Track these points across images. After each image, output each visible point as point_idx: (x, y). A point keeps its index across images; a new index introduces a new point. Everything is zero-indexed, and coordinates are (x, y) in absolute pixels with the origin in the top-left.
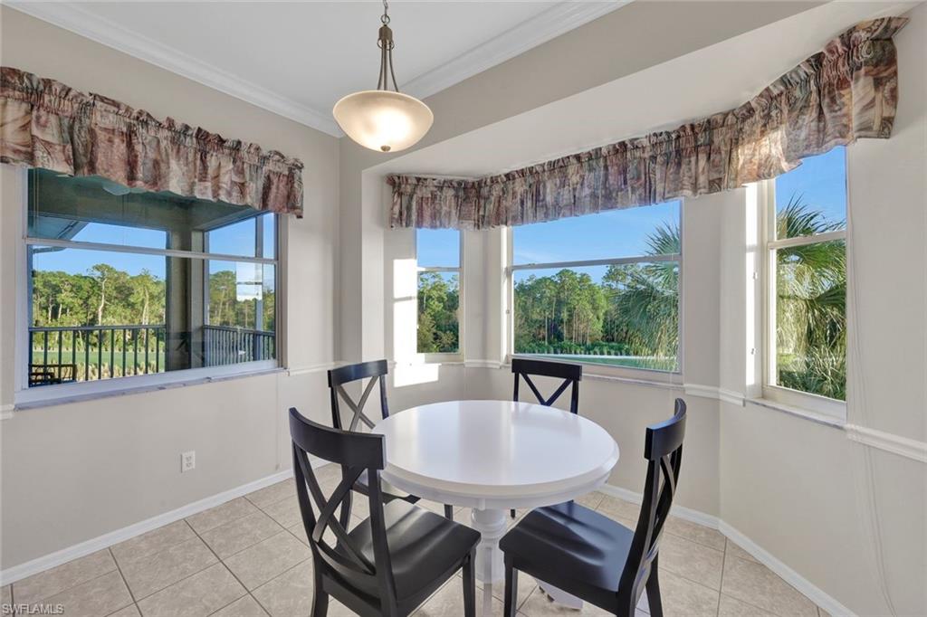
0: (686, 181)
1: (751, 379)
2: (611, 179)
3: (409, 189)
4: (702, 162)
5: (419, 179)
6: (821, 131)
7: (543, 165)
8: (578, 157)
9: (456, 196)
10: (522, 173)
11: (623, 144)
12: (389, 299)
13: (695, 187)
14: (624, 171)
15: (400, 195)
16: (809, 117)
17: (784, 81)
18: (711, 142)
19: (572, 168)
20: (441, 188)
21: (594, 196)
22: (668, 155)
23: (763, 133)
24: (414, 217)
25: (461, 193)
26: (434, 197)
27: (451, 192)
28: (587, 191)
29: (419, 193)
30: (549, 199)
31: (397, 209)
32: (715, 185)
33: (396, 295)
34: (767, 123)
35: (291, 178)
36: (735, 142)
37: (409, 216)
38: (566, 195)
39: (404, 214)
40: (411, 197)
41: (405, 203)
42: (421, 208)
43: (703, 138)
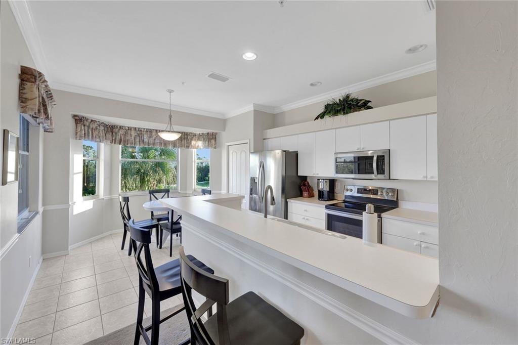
0: (183, 145)
1: (193, 188)
3: (87, 124)
5: (92, 121)
6: (209, 145)
7: (144, 129)
9: (104, 130)
10: (135, 129)
15: (84, 125)
16: (207, 142)
17: (203, 134)
18: (187, 138)
20: (99, 125)
23: (198, 140)
24: (91, 137)
25: (106, 129)
26: (97, 128)
27: (102, 128)
29: (91, 126)
31: (83, 132)
32: (188, 147)
34: (199, 139)
36: (192, 139)
37: (88, 136)
39: (87, 134)
40: (89, 127)
41: (86, 130)
42: (92, 132)
43: (186, 137)
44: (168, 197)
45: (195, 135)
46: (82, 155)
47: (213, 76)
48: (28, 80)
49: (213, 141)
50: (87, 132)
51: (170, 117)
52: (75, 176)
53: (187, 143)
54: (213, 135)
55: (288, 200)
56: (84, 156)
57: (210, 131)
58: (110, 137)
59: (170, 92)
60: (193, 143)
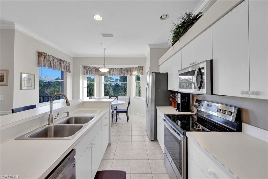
0: (128, 74)
2: (120, 72)
4: (130, 73)
5: (89, 67)
8: (116, 68)
9: (95, 70)
11: (121, 68)
12: (83, 88)
13: (129, 75)
14: (121, 71)
15: (86, 69)
16: (138, 72)
17: (136, 67)
19: (115, 70)
20: (93, 69)
21: (118, 74)
22: (126, 71)
23: (135, 71)
24: (89, 73)
25: (96, 70)
26: (92, 70)
27: (94, 70)
28: (117, 73)
29: (89, 69)
30: (111, 73)
31: (86, 72)
32: (131, 75)
33: (84, 87)
35: (69, 66)
36: (133, 71)
37: (88, 73)
38: (114, 73)
39: (87, 73)
40: (88, 70)
41: (87, 71)
42: (90, 72)
43: (130, 70)
44: (117, 100)
45: (134, 69)
46: (87, 81)
47: (104, 35)
48: (40, 56)
49: (141, 71)
50: (87, 72)
51: (104, 61)
52: (84, 88)
53: (131, 73)
54: (141, 67)
55: (157, 107)
56: (88, 81)
57: (139, 65)
58: (98, 73)
59: (104, 49)
60: (133, 72)
